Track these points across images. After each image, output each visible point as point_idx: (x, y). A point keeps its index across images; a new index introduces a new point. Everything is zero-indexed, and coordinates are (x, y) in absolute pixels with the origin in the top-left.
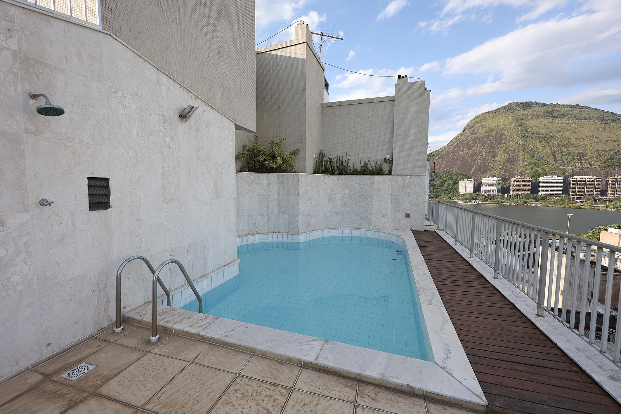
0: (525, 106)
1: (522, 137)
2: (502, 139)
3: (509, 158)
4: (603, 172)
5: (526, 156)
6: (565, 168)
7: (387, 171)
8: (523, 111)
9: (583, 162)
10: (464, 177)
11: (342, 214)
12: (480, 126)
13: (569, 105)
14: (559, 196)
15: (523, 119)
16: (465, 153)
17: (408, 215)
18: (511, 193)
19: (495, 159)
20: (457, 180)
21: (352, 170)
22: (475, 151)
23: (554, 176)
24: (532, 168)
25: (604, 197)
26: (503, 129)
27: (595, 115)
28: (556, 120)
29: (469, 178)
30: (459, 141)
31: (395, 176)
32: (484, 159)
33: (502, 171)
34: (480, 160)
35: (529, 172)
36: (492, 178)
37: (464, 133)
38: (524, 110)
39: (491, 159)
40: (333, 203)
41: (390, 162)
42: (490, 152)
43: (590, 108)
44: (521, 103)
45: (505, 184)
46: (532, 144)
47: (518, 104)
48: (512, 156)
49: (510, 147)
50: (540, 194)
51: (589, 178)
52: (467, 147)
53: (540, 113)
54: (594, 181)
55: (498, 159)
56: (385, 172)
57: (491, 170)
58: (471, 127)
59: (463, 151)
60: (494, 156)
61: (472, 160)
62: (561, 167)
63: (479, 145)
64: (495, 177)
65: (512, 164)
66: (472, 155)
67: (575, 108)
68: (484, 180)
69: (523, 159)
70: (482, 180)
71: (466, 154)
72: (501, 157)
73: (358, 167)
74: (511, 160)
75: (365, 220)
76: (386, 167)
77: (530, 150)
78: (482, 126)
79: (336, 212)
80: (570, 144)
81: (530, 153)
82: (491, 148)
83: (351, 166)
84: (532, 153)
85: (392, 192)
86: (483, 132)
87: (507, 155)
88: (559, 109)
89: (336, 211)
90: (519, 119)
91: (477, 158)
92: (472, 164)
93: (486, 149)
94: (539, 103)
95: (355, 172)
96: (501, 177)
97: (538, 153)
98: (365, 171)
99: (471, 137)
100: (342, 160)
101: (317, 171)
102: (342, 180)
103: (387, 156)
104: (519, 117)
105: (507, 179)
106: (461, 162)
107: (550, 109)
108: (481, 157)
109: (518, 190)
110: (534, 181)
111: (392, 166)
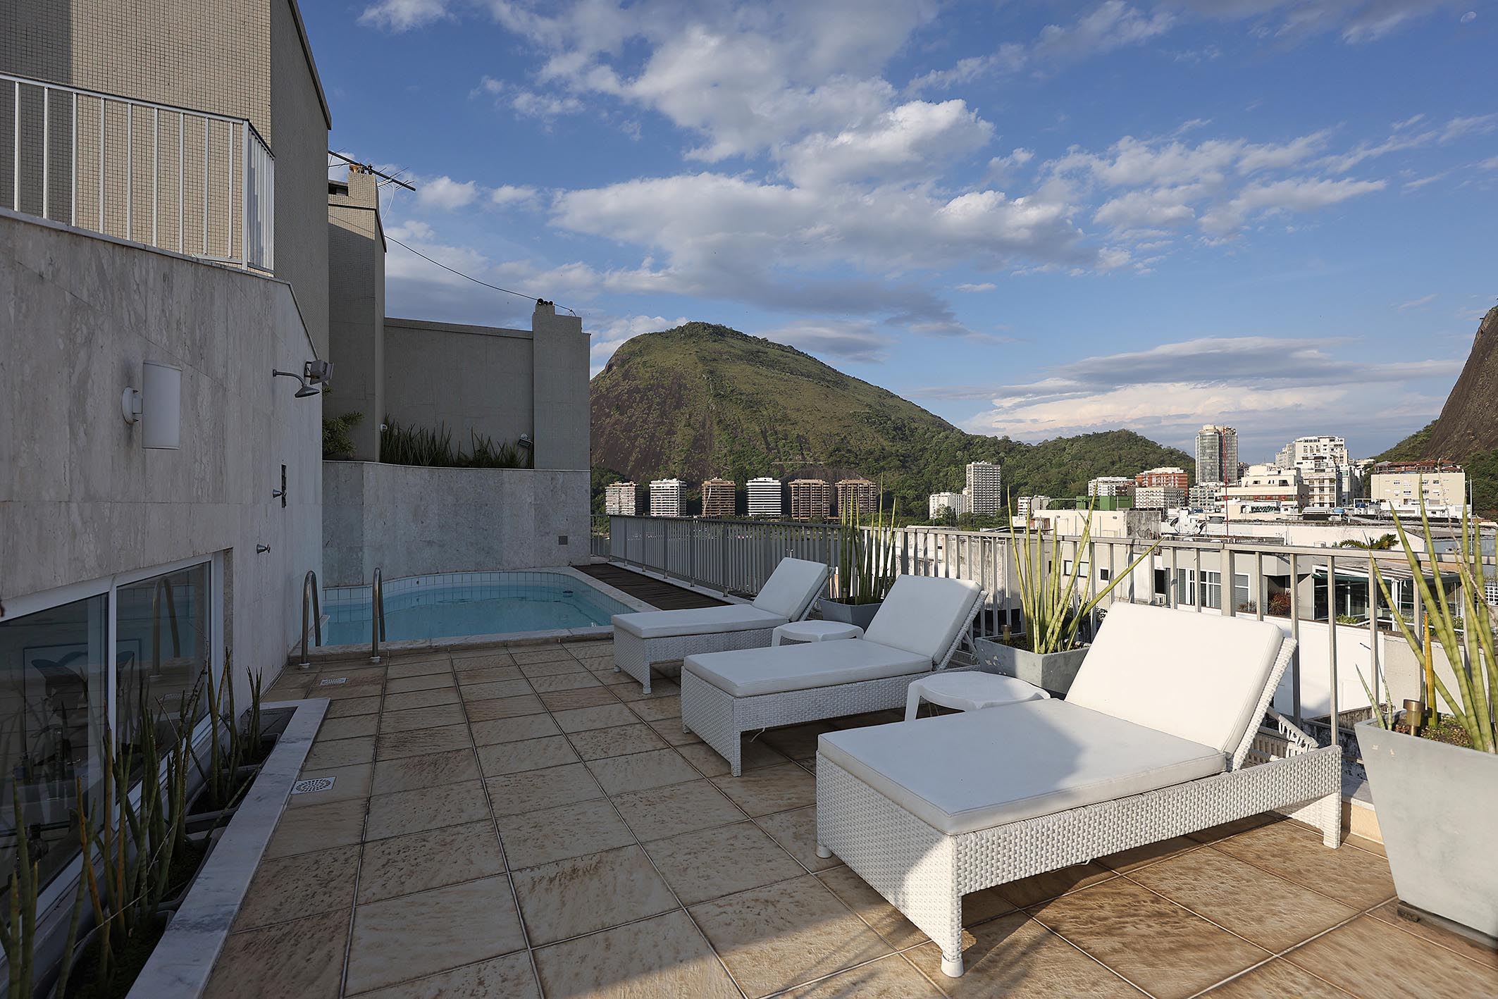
0: (717, 334)
1: (715, 396)
2: (681, 398)
3: (696, 440)
4: (830, 472)
5: (724, 437)
6: (781, 463)
7: (523, 462)
8: (714, 343)
9: (805, 453)
10: (614, 478)
11: (440, 546)
12: (641, 363)
13: (779, 345)
14: (778, 518)
15: (715, 360)
16: (612, 421)
17: (563, 540)
18: (704, 514)
19: (673, 439)
20: (600, 484)
21: (455, 458)
22: (634, 418)
23: (768, 479)
24: (734, 462)
25: (835, 518)
26: (681, 376)
27: (814, 369)
28: (763, 370)
29: (624, 479)
30: (601, 391)
31: (541, 473)
32: (652, 437)
33: (686, 467)
34: (645, 438)
35: (729, 468)
36: (669, 481)
37: (610, 374)
38: (715, 341)
39: (664, 439)
40: (422, 523)
41: (530, 447)
42: (663, 423)
43: (806, 356)
44: (709, 326)
45: (693, 494)
46: (734, 413)
47: (705, 328)
48: (700, 435)
49: (697, 414)
50: (750, 514)
51: (815, 484)
52: (618, 408)
53: (740, 353)
54: (820, 489)
55: (678, 438)
56: (521, 463)
57: (667, 463)
58: (624, 362)
59: (608, 415)
60: (671, 433)
61: (629, 438)
62: (777, 462)
63: (640, 404)
64: (675, 479)
65: (700, 453)
66: (628, 428)
67: (788, 352)
68: (654, 484)
69: (720, 443)
70: (650, 485)
71: (615, 423)
72: (683, 436)
73: (468, 452)
74: (699, 444)
75: (488, 553)
76: (522, 455)
77: (729, 425)
78: (645, 362)
79: (429, 542)
80: (785, 418)
81: (730, 431)
82: (663, 414)
83: (453, 451)
84: (732, 430)
85: (535, 499)
86: (646, 377)
87: (693, 433)
88: (767, 350)
89: (428, 539)
90: (709, 358)
91: (638, 435)
92: (629, 448)
93: (655, 415)
94: (738, 333)
95: (462, 463)
96: (685, 478)
97: (742, 432)
98: (482, 459)
99: (625, 386)
100: (434, 437)
101: (388, 456)
102: (440, 476)
103: (522, 436)
104: (707, 354)
105: (694, 483)
106: (607, 442)
107: (755, 347)
108: (646, 433)
109: (715, 507)
110: (739, 488)
111: (533, 453)
